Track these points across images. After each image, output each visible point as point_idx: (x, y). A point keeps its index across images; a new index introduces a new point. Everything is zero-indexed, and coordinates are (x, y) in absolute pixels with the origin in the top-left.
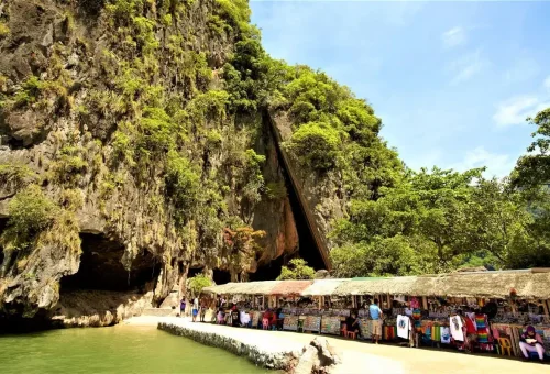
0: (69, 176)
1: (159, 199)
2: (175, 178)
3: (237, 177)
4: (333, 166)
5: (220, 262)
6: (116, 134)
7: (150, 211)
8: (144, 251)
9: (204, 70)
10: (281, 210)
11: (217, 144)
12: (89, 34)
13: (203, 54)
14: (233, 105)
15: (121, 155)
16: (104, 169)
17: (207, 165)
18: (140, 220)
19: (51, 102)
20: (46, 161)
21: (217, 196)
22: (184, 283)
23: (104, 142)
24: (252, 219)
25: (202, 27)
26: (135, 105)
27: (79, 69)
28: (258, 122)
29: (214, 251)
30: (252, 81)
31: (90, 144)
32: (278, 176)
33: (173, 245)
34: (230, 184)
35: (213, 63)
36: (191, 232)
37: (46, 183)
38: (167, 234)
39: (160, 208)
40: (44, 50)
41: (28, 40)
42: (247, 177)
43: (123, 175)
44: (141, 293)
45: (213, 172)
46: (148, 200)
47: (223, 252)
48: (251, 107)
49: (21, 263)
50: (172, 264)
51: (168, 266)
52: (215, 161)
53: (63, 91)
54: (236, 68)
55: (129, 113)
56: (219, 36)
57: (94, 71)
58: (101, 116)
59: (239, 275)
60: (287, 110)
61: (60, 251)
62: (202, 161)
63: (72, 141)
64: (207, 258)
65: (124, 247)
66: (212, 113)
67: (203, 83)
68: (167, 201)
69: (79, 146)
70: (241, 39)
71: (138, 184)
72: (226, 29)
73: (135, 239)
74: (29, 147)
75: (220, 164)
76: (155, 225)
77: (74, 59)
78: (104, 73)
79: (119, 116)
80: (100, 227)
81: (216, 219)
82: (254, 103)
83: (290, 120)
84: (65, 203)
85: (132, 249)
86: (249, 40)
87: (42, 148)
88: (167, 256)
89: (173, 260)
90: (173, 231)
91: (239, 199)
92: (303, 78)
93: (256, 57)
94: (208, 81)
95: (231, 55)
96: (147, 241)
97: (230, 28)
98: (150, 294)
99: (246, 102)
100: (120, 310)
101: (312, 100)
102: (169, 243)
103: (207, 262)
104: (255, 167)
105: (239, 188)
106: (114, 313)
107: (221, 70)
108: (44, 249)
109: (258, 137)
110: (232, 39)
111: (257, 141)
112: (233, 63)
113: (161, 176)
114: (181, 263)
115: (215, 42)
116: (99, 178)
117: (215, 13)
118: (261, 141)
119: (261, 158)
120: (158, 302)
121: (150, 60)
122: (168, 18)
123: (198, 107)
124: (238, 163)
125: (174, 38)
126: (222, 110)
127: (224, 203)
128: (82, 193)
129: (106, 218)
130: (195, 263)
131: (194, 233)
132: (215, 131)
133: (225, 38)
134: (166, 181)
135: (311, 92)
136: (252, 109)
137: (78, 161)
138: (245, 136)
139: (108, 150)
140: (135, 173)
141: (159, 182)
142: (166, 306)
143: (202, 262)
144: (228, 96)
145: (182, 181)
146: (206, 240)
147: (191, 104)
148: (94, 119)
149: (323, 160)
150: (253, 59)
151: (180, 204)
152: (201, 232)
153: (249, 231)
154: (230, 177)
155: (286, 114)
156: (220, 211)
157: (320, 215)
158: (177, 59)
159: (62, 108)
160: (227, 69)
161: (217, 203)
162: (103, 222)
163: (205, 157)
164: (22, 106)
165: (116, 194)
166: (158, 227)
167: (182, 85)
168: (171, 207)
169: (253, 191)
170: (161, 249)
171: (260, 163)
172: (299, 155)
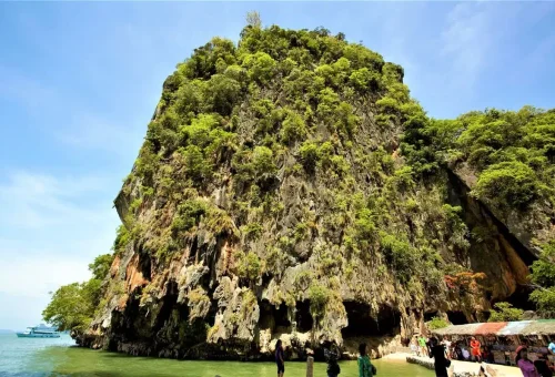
0: (328, 270)
1: (383, 268)
2: (389, 250)
3: (443, 230)
4: (535, 197)
5: (450, 305)
6: (345, 237)
7: (380, 277)
8: (383, 307)
9: (386, 159)
10: (497, 248)
11: (415, 209)
12: (314, 186)
13: (381, 148)
14: (418, 173)
15: (350, 249)
16: (344, 260)
17: (412, 227)
18: (374, 287)
19: (309, 232)
20: (316, 265)
21: (429, 249)
22: (423, 326)
23: (339, 245)
24: (469, 263)
25: (373, 129)
26: (349, 213)
27: (315, 207)
28: (445, 179)
29: (442, 296)
30: (426, 148)
31: (333, 248)
32: (483, 217)
33: (404, 299)
34: (438, 237)
35: (390, 149)
36: (416, 285)
37: (319, 277)
38: (397, 291)
39: (386, 274)
40: (298, 206)
41: (291, 206)
42: (450, 227)
43: (355, 261)
44: (392, 336)
45: (420, 231)
46: (376, 271)
47: (451, 297)
48: (433, 168)
49: (321, 323)
50: (408, 313)
51: (405, 314)
52: (419, 222)
53: (312, 224)
54: (410, 144)
55: (347, 220)
56: (387, 127)
57: (322, 205)
58: (333, 229)
59: (474, 314)
60: (465, 160)
61: (336, 315)
62: (407, 226)
63: (324, 249)
64: (437, 303)
65: (369, 307)
66: (403, 186)
67: (388, 168)
68: (389, 268)
69: (328, 251)
70: (406, 120)
71: (366, 264)
72: (391, 119)
73: (375, 300)
74: (307, 260)
75: (423, 224)
76: (386, 287)
77: (312, 203)
78: (327, 203)
79: (343, 226)
80: (352, 296)
81: (435, 270)
82: (435, 164)
83: (472, 168)
84: (331, 286)
85: (375, 306)
86: (412, 118)
87: (312, 258)
88: (401, 307)
89: (407, 309)
90: (400, 288)
91: (451, 247)
92: (471, 127)
93: (422, 127)
94: (391, 164)
95: (401, 136)
96: (383, 298)
97: (393, 116)
98: (397, 336)
99: (427, 166)
100: (380, 348)
101: (487, 144)
102: (400, 297)
103: (439, 307)
104: (455, 217)
105: (446, 238)
106: (377, 351)
107: (399, 150)
108: (329, 314)
109: (449, 190)
110: (398, 122)
111: (449, 193)
112: (406, 140)
113: (379, 251)
114: (414, 310)
115: (386, 134)
116: (343, 267)
117: (379, 113)
118: (453, 193)
119: (458, 208)
120: (406, 342)
121: (349, 179)
122: (349, 143)
123: (391, 189)
124: (439, 218)
125: (357, 152)
126: (410, 181)
127: (437, 254)
128: (337, 278)
129: (354, 291)
130: (427, 309)
131: (419, 285)
132: (410, 199)
133: (392, 125)
134: (384, 253)
135: (484, 137)
136: (435, 168)
137: (330, 260)
138: (437, 194)
139: (343, 248)
140: (362, 257)
141: (379, 255)
142: (412, 345)
143: (434, 307)
144: (410, 168)
145: (394, 250)
146: (431, 289)
147: (385, 190)
148: (331, 233)
149: (520, 195)
150: (420, 130)
151: (399, 267)
152: (425, 283)
153: (469, 275)
154: (436, 231)
155: (466, 164)
156: (436, 262)
157: (537, 248)
158: (365, 164)
159: (315, 233)
160: (403, 147)
161: (431, 256)
162: (353, 294)
163: (409, 223)
164: (298, 240)
165: (355, 274)
166: (389, 288)
167: (375, 179)
168: (394, 272)
169: (459, 239)
170: (396, 303)
171: (458, 213)
172: (491, 198)
